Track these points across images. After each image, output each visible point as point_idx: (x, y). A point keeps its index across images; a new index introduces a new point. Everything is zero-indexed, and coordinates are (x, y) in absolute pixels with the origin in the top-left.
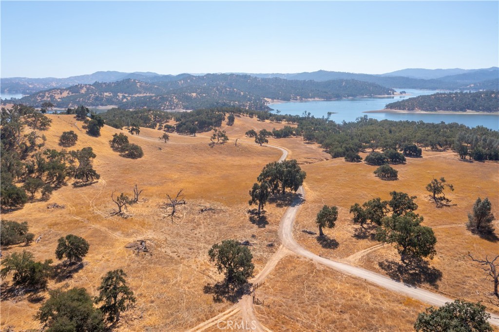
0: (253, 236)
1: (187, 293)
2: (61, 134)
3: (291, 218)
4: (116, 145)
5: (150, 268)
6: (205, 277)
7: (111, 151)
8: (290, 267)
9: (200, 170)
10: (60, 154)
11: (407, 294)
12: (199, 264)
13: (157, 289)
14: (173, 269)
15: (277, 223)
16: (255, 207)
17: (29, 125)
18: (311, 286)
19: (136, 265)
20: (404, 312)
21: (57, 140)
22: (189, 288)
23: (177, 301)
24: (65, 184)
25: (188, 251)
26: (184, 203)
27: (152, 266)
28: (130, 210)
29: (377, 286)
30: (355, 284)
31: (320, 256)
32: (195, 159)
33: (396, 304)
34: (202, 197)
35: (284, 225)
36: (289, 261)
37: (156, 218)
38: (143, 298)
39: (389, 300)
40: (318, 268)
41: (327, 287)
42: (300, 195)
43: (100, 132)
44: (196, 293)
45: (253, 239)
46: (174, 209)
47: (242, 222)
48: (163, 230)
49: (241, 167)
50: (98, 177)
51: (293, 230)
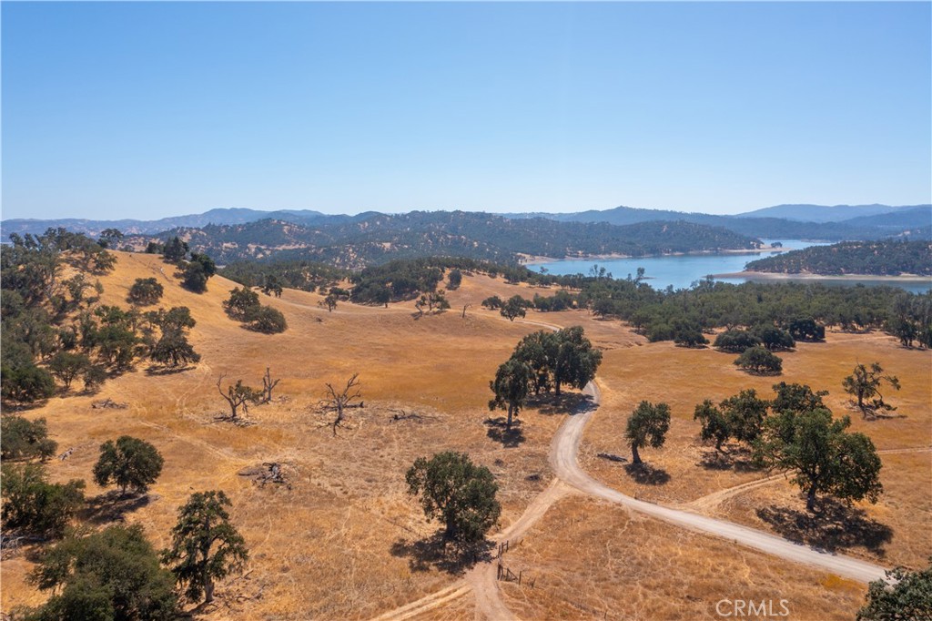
0: (498, 462)
1: (359, 556)
2: (133, 282)
3: (574, 433)
4: (235, 309)
5: (286, 510)
6: (398, 529)
7: (225, 319)
8: (575, 516)
9: (393, 356)
10: (127, 315)
11: (827, 569)
12: (386, 506)
13: (297, 547)
14: (333, 514)
15: (547, 442)
16: (501, 414)
17: (72, 266)
18: (622, 549)
19: (257, 505)
20: (827, 600)
21: (124, 294)
22: (363, 547)
23: (336, 569)
24: (131, 369)
25: (366, 484)
26: (361, 406)
27: (290, 506)
28: (253, 413)
29: (763, 554)
30: (714, 548)
31: (636, 498)
32: (385, 338)
33: (806, 585)
34: (396, 398)
35: (561, 446)
36: (572, 506)
37: (304, 428)
38: (265, 563)
39: (790, 578)
40: (633, 519)
41: (655, 552)
42: (591, 397)
43: (207, 285)
44: (378, 557)
45: (498, 468)
46: (340, 413)
47: (476, 439)
48: (316, 448)
49: (473, 352)
50: (196, 359)
51: (579, 453)
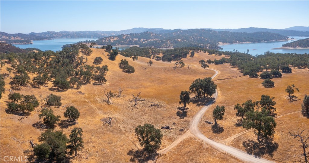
0: (174, 124)
1: (118, 152)
2: (95, 58)
3: (202, 113)
4: (122, 65)
5: (107, 133)
6: (133, 145)
7: (118, 68)
9: (162, 82)
10: (91, 67)
14: (118, 137)
15: (192, 116)
16: (182, 106)
17: (82, 53)
21: (93, 61)
22: (121, 149)
23: (110, 155)
24: (90, 83)
25: (132, 128)
26: (144, 100)
27: (108, 132)
28: (113, 100)
30: (223, 158)
31: (209, 138)
34: (156, 98)
35: (196, 118)
36: (188, 141)
37: (125, 106)
40: (204, 147)
41: (204, 160)
42: (214, 99)
43: (116, 58)
44: (123, 153)
45: (173, 126)
46: (136, 103)
47: (172, 114)
48: (124, 114)
49: (187, 81)
50: (106, 81)
51: (200, 121)
